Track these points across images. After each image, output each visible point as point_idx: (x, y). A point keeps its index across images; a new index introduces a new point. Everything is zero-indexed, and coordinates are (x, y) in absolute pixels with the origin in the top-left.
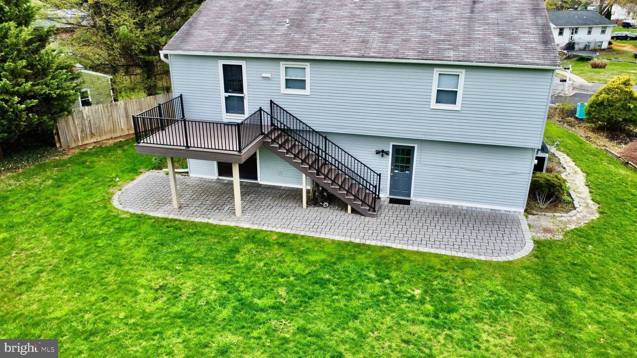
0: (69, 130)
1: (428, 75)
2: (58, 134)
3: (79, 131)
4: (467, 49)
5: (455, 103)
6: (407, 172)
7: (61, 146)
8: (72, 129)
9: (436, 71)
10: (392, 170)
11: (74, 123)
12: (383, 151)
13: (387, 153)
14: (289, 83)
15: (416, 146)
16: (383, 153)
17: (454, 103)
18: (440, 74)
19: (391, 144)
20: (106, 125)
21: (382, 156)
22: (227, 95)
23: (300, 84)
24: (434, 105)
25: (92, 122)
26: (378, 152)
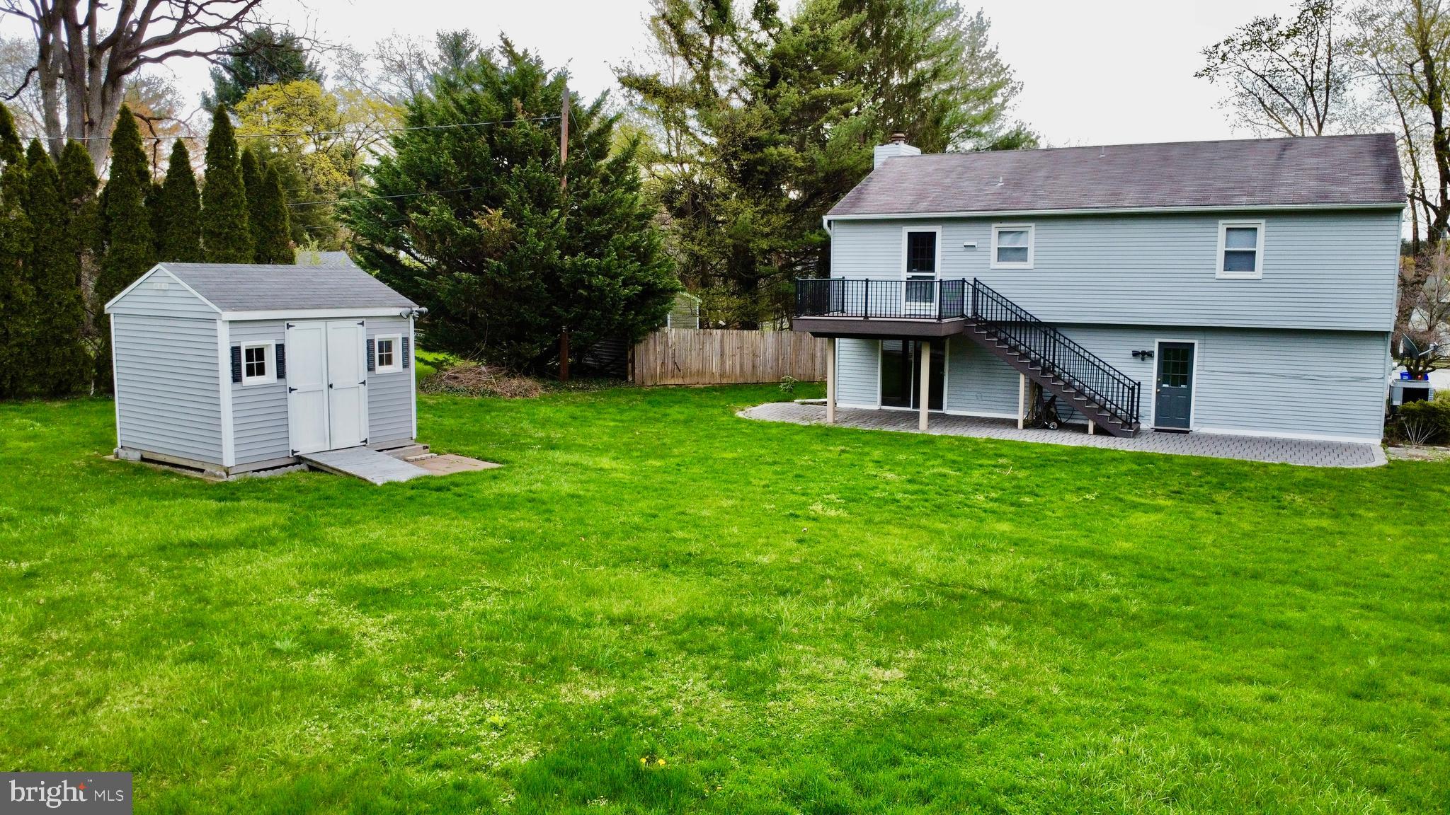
0: (648, 360)
1: (1212, 230)
2: (633, 361)
3: (659, 362)
4: (1268, 194)
5: (1253, 270)
6: (1183, 386)
7: (633, 380)
8: (652, 358)
9: (1222, 225)
10: (1159, 385)
11: (655, 349)
12: (1144, 353)
13: (1150, 354)
14: (1003, 253)
15: (1196, 342)
16: (1143, 355)
17: (1252, 268)
18: (1228, 229)
19: (1157, 341)
20: (694, 363)
21: (1143, 359)
22: (910, 275)
23: (1020, 253)
24: (1220, 273)
25: (677, 352)
26: (1135, 354)
